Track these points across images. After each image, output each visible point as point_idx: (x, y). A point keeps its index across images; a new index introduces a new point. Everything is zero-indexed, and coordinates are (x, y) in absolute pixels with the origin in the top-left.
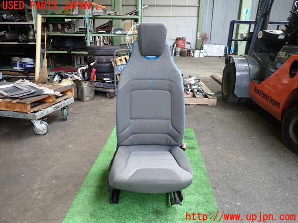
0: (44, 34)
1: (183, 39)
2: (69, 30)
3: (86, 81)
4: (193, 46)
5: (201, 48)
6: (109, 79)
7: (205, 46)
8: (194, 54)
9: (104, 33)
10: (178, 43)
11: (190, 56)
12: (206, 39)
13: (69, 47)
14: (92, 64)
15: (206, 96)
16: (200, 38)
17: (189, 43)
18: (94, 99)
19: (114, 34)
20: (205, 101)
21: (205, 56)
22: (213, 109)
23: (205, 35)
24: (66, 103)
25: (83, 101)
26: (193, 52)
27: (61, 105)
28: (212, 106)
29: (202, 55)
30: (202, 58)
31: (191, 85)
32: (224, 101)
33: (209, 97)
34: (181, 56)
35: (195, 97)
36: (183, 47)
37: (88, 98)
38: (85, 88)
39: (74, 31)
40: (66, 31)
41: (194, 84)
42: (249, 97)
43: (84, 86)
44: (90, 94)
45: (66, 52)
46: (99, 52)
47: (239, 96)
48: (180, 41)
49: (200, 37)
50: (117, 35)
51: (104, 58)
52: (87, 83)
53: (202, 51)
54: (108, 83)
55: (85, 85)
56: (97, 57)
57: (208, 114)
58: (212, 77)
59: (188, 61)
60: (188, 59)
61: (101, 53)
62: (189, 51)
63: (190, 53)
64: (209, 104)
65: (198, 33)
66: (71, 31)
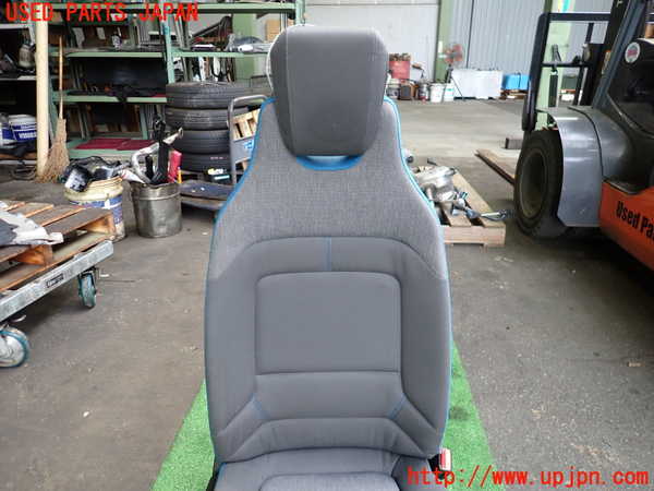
0: (55, 54)
1: (404, 59)
2: (125, 42)
3: (155, 184)
4: (428, 76)
5: (447, 79)
6: (221, 171)
7: (455, 75)
8: (430, 94)
9: (209, 50)
10: (394, 68)
11: (420, 98)
12: (460, 56)
13: (121, 86)
14: (169, 140)
15: (476, 222)
16: (445, 56)
17: (419, 68)
18: (180, 229)
19: (235, 51)
20: (475, 234)
21: (456, 98)
22: (498, 259)
23: (457, 47)
24: (87, 260)
25: (152, 237)
26: (429, 89)
27: (71, 270)
28: (495, 249)
29: (449, 97)
30: (449, 103)
31: (435, 190)
32: (524, 232)
33: (485, 222)
34: (399, 99)
35: (449, 224)
36: (405, 76)
37: (162, 230)
38: (153, 204)
39: (137, 44)
40: (116, 45)
41: (445, 189)
42: (596, 226)
43: (152, 199)
44: (169, 216)
45: (114, 99)
46: (195, 101)
47: (568, 224)
48: (397, 64)
49: (444, 52)
50: (242, 55)
51: (208, 117)
52: (158, 191)
53: (449, 86)
54: (220, 182)
55: (155, 195)
56: (190, 114)
57: (487, 276)
58: (479, 156)
59: (418, 112)
60: (417, 108)
61: (202, 103)
62: (418, 86)
63: (420, 92)
64: (486, 243)
65: (441, 44)
66: (128, 44)
